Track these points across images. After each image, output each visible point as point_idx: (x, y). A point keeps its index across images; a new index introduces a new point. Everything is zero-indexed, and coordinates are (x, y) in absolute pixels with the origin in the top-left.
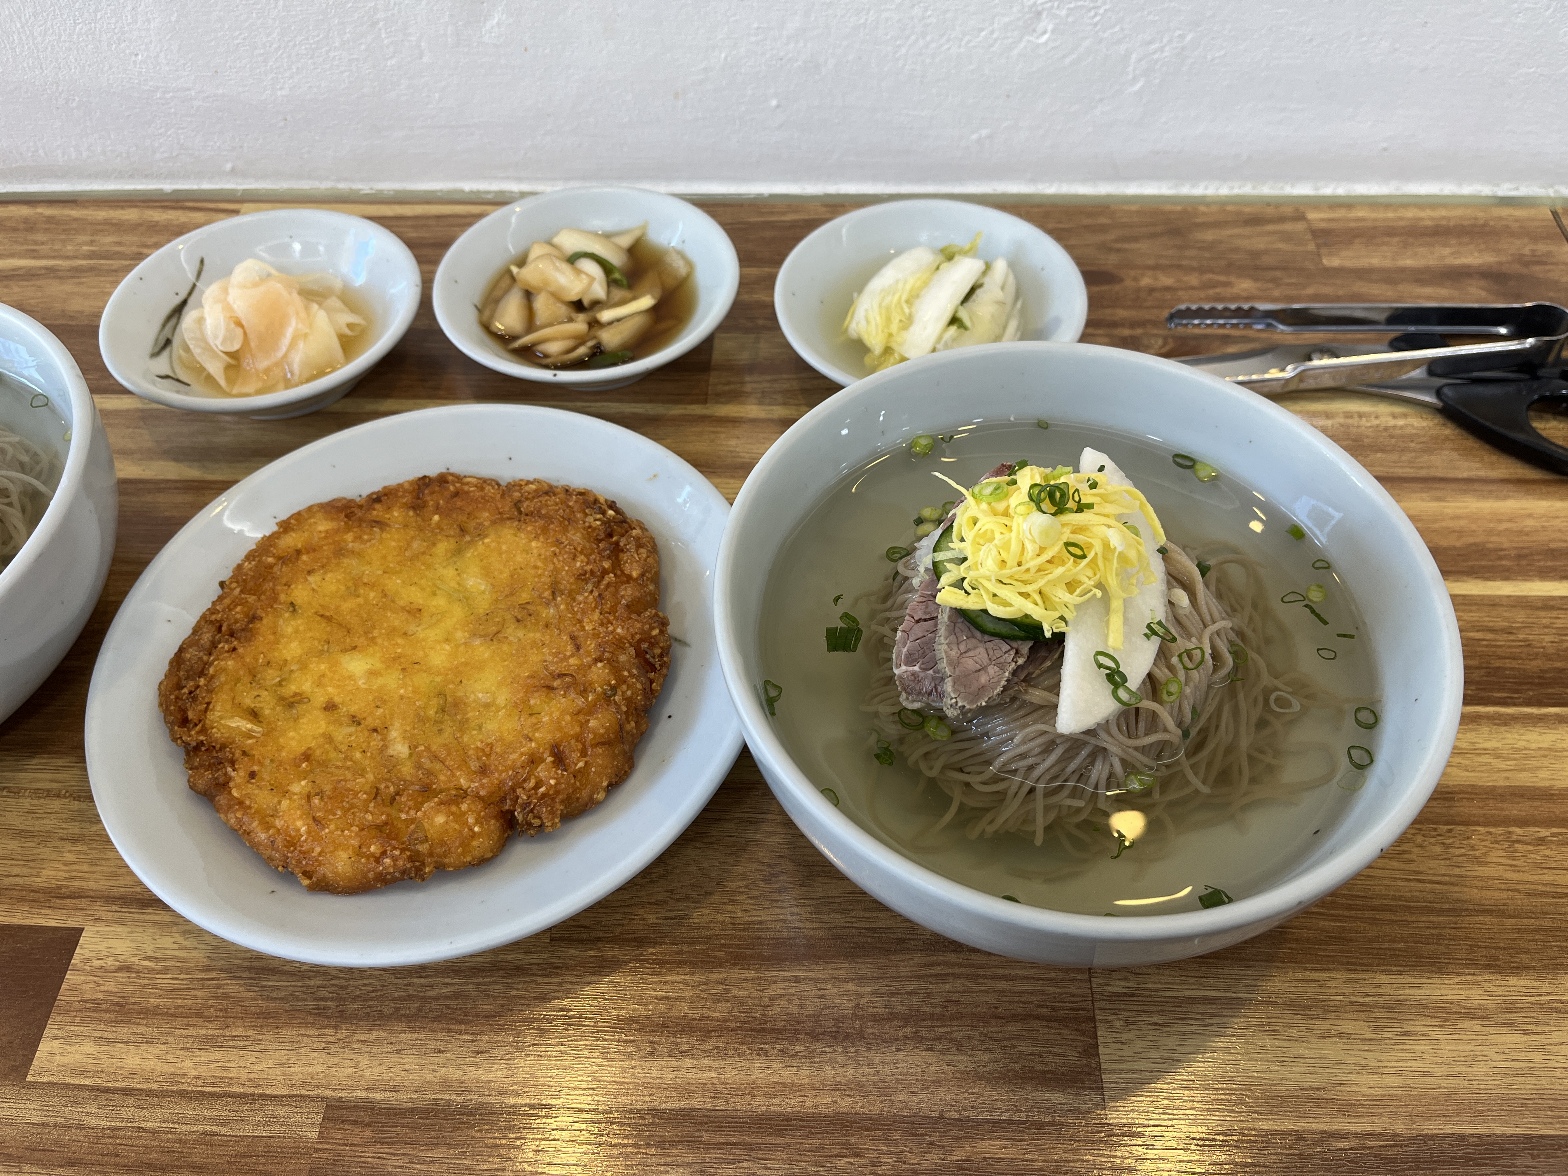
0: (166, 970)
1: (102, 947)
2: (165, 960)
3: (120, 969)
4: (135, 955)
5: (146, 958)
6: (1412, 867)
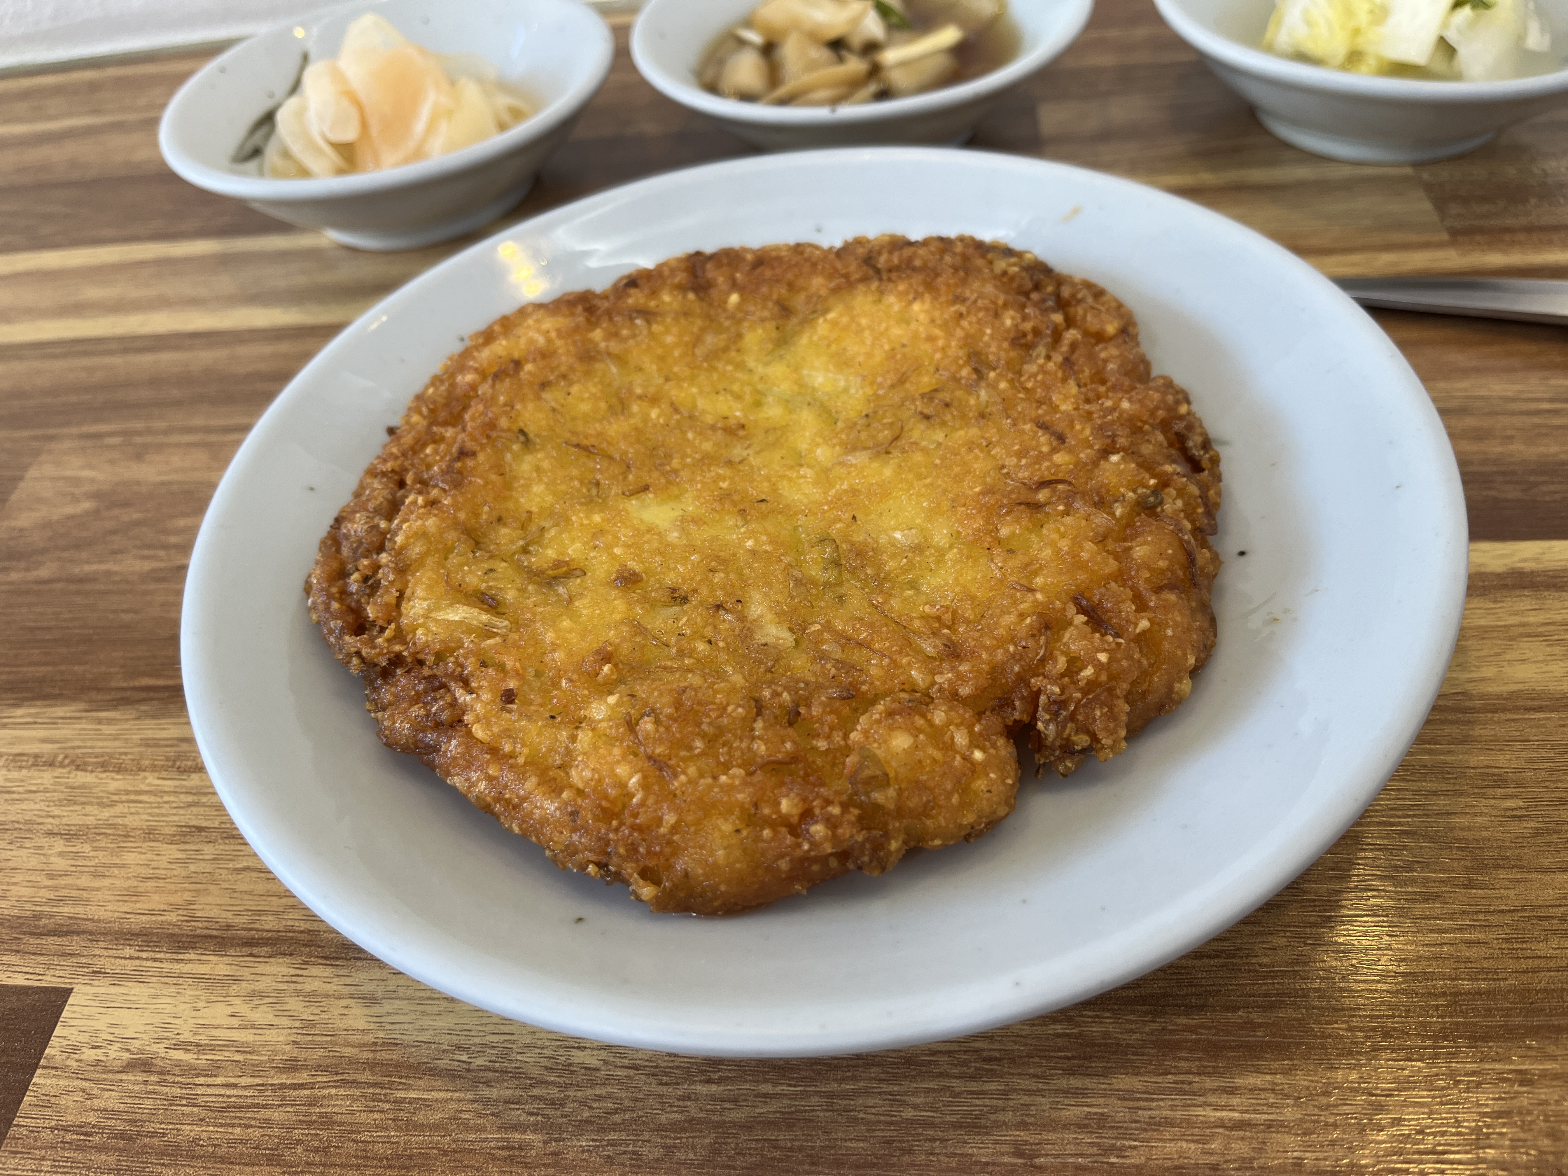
1: (101, 1024)
3: (130, 1066)
4: (159, 1040)
5: (176, 1047)
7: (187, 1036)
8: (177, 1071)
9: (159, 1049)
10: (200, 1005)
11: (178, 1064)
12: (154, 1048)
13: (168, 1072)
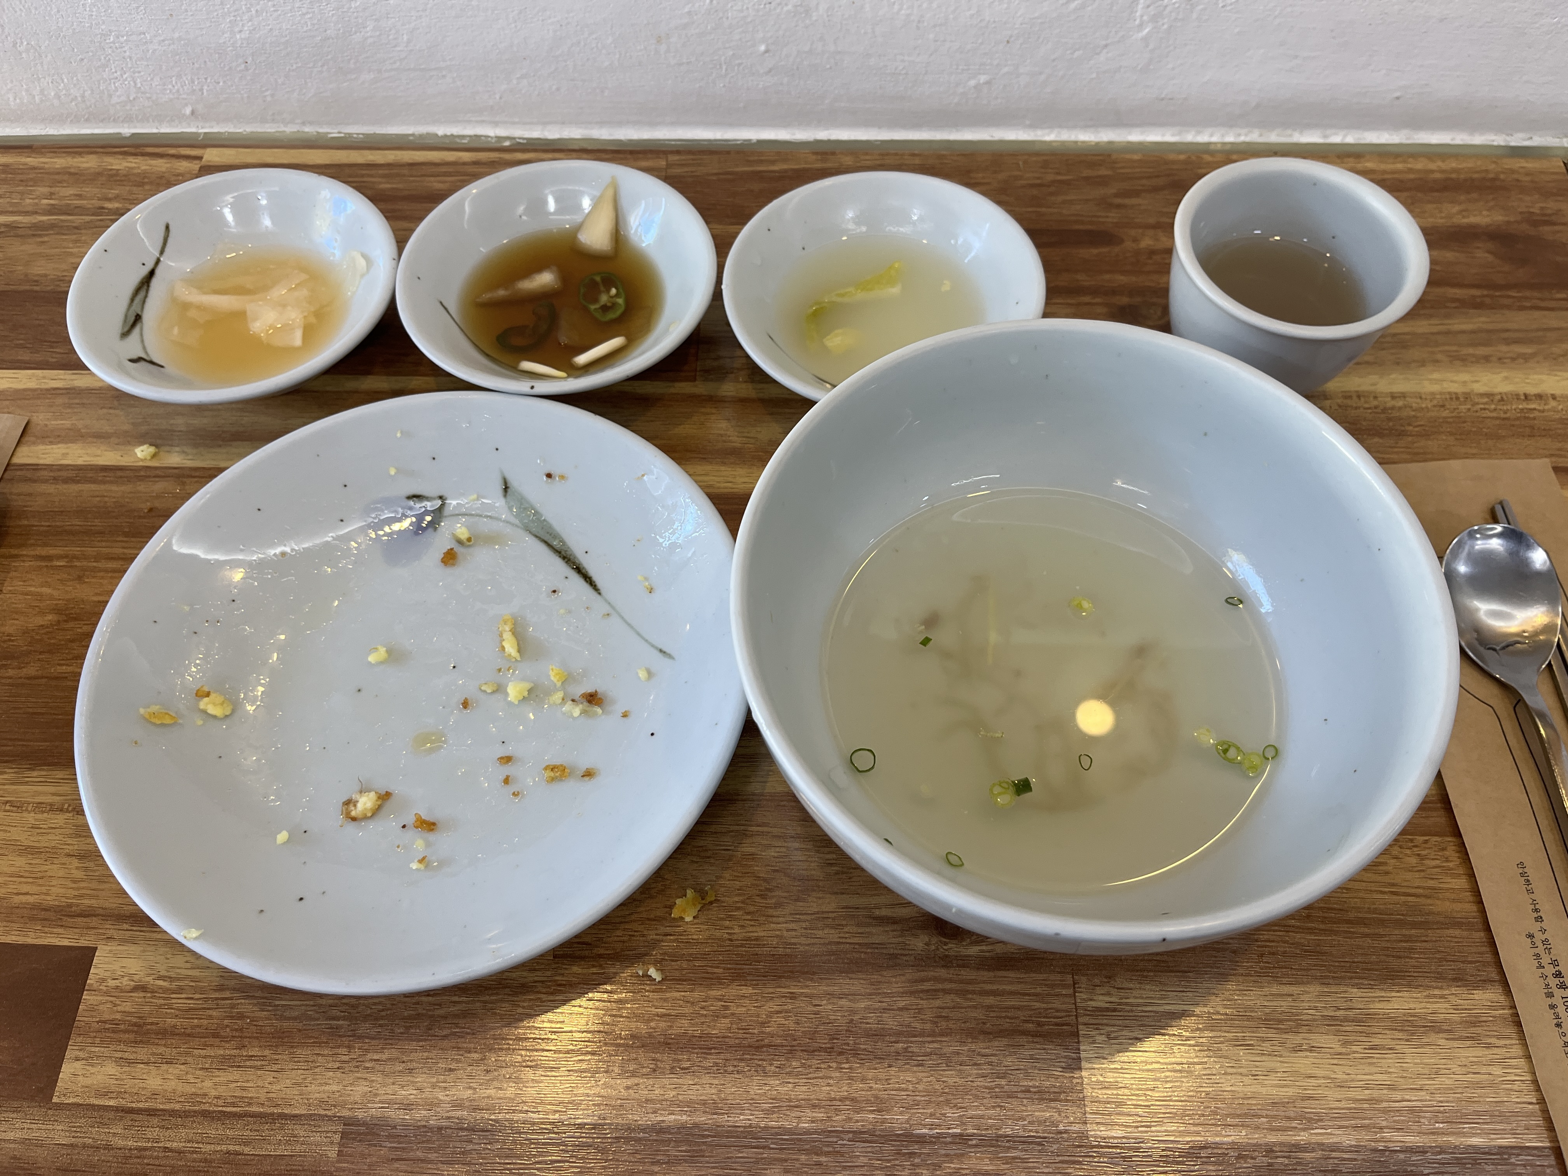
0: (180, 990)
1: (116, 966)
2: (178, 979)
3: (135, 989)
4: (149, 975)
5: (160, 978)
6: (1387, 879)
7: (163, 973)
8: (161, 991)
9: (149, 979)
10: (169, 956)
11: (161, 987)
12: (147, 979)
13: (156, 992)
